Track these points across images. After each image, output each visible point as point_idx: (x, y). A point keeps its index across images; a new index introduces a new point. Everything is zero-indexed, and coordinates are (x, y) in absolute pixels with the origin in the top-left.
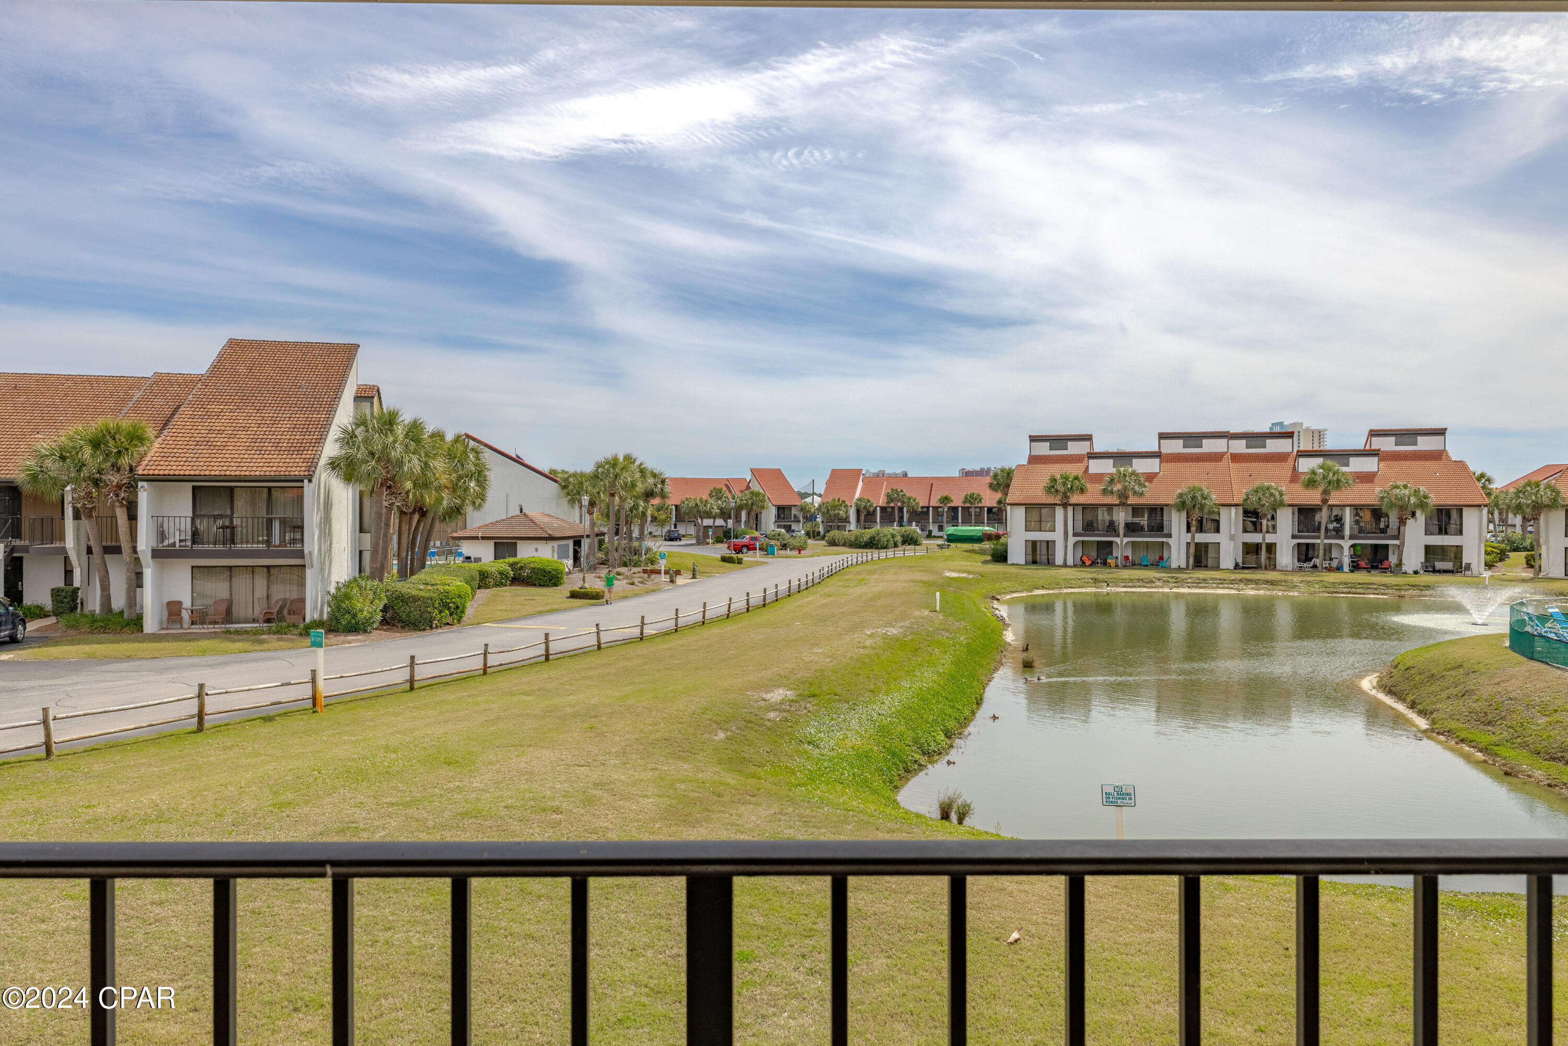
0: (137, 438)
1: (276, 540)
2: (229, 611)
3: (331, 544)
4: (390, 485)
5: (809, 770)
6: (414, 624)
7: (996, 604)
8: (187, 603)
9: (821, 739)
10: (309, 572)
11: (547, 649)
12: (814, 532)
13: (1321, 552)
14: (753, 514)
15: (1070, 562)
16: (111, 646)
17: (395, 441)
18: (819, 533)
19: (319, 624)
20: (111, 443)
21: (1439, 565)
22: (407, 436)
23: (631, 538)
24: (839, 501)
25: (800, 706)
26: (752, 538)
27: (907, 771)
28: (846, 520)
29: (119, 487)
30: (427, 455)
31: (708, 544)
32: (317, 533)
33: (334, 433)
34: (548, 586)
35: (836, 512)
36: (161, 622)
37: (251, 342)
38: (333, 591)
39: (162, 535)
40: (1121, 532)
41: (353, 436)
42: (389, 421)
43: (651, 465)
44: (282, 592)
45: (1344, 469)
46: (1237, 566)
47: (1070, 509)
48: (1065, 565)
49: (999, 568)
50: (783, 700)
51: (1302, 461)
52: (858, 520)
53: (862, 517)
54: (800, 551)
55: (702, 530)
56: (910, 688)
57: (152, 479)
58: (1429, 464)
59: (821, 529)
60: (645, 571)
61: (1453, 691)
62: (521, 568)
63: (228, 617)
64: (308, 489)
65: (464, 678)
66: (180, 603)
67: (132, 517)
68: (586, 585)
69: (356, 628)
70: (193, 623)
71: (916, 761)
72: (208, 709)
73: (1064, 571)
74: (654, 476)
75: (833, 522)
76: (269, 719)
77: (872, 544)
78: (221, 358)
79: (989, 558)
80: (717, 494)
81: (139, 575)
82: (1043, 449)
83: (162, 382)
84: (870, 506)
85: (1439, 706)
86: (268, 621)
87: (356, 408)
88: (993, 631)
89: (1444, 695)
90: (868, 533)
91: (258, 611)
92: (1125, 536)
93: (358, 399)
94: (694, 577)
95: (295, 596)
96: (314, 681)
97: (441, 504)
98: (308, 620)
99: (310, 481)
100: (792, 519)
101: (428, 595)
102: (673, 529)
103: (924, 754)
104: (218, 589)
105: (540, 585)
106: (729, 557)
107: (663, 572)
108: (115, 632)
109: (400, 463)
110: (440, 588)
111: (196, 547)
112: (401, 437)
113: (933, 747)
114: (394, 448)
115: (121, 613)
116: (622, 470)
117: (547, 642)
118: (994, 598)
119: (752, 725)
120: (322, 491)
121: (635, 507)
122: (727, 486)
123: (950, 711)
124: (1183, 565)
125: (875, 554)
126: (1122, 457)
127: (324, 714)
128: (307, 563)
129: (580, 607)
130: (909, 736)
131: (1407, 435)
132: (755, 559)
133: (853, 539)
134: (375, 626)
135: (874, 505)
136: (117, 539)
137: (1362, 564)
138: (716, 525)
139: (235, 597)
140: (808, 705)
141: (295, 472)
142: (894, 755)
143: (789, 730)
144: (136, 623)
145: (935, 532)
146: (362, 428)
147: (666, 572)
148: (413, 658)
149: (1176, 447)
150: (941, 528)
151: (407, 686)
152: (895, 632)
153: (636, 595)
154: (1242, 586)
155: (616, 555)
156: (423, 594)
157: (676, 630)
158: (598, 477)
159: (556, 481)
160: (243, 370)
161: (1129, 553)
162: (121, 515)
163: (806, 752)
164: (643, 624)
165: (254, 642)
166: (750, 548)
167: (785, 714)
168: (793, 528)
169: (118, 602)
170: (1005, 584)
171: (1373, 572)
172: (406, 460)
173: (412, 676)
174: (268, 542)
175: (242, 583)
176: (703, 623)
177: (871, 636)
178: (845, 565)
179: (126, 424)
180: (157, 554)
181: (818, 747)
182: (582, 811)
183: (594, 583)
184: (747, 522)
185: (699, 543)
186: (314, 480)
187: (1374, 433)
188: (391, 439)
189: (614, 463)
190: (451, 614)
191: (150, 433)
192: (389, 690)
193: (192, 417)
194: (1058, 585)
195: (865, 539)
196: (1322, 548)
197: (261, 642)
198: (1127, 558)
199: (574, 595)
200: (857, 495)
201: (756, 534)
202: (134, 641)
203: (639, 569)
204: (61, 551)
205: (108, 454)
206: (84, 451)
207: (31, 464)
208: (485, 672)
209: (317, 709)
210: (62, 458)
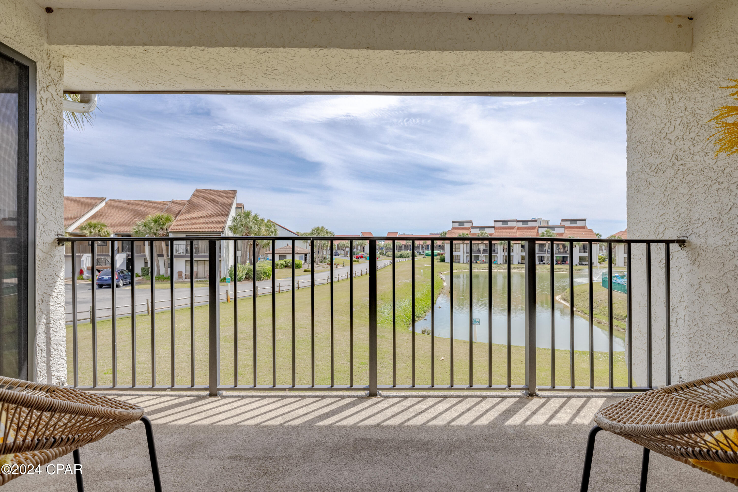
0: (168, 220)
3: (229, 254)
7: (441, 275)
8: (184, 272)
9: (385, 312)
10: (222, 262)
12: (382, 253)
13: (546, 259)
14: (362, 247)
15: (465, 262)
17: (249, 221)
19: (226, 278)
20: (161, 221)
21: (584, 263)
22: (253, 219)
23: (323, 254)
26: (362, 255)
29: (163, 235)
30: (259, 225)
31: (348, 256)
32: (225, 250)
33: (230, 218)
34: (297, 268)
35: (389, 247)
36: (176, 278)
37: (203, 190)
38: (229, 268)
39: (176, 250)
40: (482, 252)
41: (236, 219)
42: (247, 215)
43: (329, 230)
45: (553, 232)
46: (519, 263)
47: (465, 245)
48: (464, 263)
49: (442, 263)
51: (540, 229)
53: (398, 249)
55: (346, 252)
57: (173, 233)
58: (580, 230)
59: (384, 252)
60: (328, 264)
61: (583, 299)
62: (288, 263)
63: (197, 276)
66: (182, 272)
67: (167, 245)
68: (309, 268)
73: (463, 264)
74: (331, 233)
75: (388, 250)
77: (401, 256)
78: (194, 195)
79: (439, 261)
82: (457, 225)
83: (175, 203)
85: (579, 303)
87: (236, 211)
88: (440, 282)
89: (581, 300)
90: (400, 253)
91: (207, 274)
92: (483, 253)
93: (237, 208)
94: (343, 266)
96: (227, 293)
98: (222, 277)
99: (223, 233)
101: (260, 270)
102: (336, 251)
106: (355, 260)
108: (161, 281)
109: (251, 228)
110: (264, 268)
111: (187, 254)
112: (251, 219)
113: (420, 315)
114: (249, 223)
115: (163, 275)
116: (320, 231)
118: (440, 273)
121: (325, 244)
123: (425, 305)
124: (502, 263)
125: (402, 259)
126: (482, 228)
127: (230, 303)
128: (222, 259)
129: (307, 275)
131: (573, 221)
132: (363, 261)
134: (243, 279)
135: (402, 245)
136: (162, 252)
137: (559, 262)
139: (199, 271)
140: (381, 302)
141: (218, 230)
142: (408, 317)
145: (422, 253)
146: (239, 216)
147: (335, 264)
149: (499, 225)
150: (423, 252)
152: (408, 281)
153: (325, 271)
154: (520, 269)
155: (318, 259)
157: (339, 281)
158: (313, 234)
159: (298, 236)
160: (201, 199)
161: (484, 259)
162: (164, 244)
163: (380, 315)
166: (362, 257)
169: (163, 272)
170: (444, 269)
171: (563, 265)
172: (253, 227)
175: (201, 265)
176: (347, 279)
177: (401, 282)
179: (165, 215)
184: (361, 249)
185: (345, 256)
187: (563, 220)
188: (248, 220)
189: (318, 229)
190: (267, 276)
191: (173, 218)
192: (250, 297)
193: (185, 213)
194: (461, 269)
195: (399, 255)
196: (546, 257)
198: (483, 260)
199: (305, 271)
201: (363, 253)
203: (326, 264)
204: (145, 256)
205: (159, 225)
206: (152, 224)
207: (136, 228)
208: (279, 292)
209: (228, 302)
210: (145, 226)
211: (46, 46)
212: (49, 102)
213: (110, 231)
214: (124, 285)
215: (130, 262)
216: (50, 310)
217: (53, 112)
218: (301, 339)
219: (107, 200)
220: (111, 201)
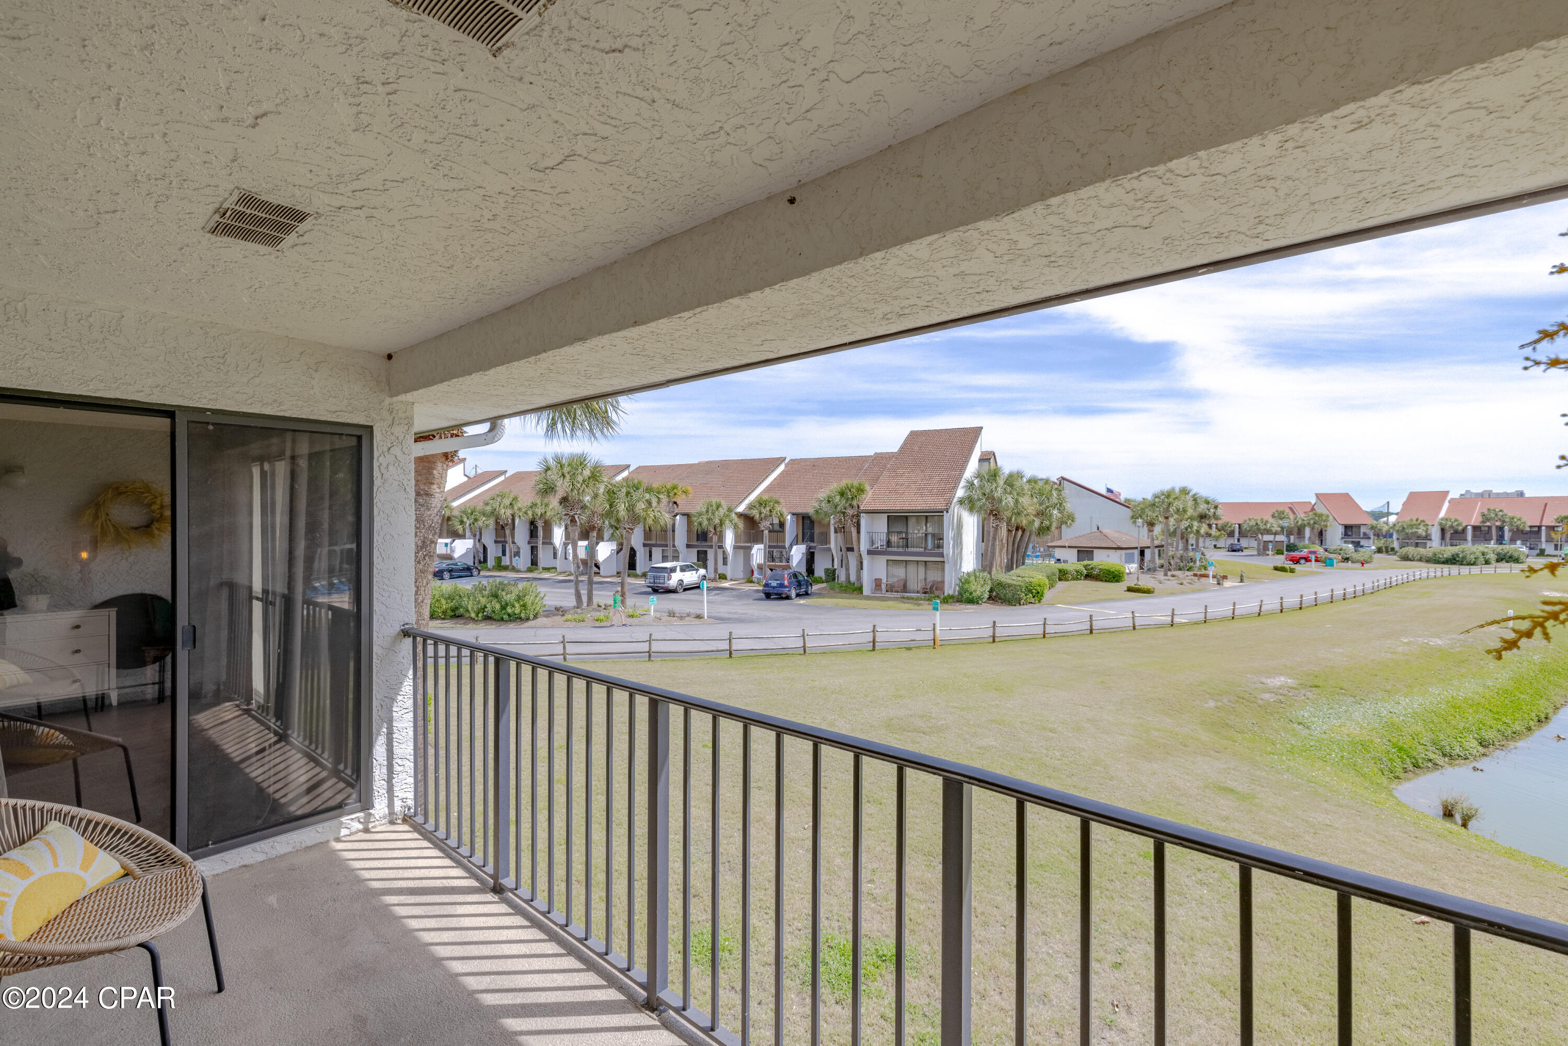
0: (861, 490)
1: (930, 546)
2: (905, 586)
3: (962, 549)
4: (995, 514)
5: (1292, 744)
6: (1009, 602)
8: (884, 581)
9: (1313, 723)
10: (946, 566)
11: (1091, 626)
12: (1387, 548)
14: (1318, 531)
16: (849, 600)
17: (998, 487)
18: (1393, 549)
19: (952, 597)
20: (849, 493)
22: (1005, 483)
24: (1417, 520)
25: (1299, 693)
26: (1313, 552)
27: (1416, 766)
28: (1428, 537)
29: (853, 516)
30: (1016, 495)
31: (1268, 555)
32: (952, 543)
34: (1112, 582)
35: (1414, 530)
36: (872, 590)
37: (922, 432)
38: (961, 578)
39: (872, 543)
41: (972, 484)
42: (997, 474)
43: (1205, 494)
44: (933, 576)
50: (1281, 685)
52: (1443, 537)
53: (1448, 536)
54: (1363, 564)
55: (1262, 544)
56: (1439, 695)
57: (868, 512)
59: (1395, 546)
60: (1195, 575)
62: (1092, 568)
63: (905, 589)
64: (946, 517)
65: (1031, 638)
66: (881, 579)
67: (859, 532)
68: (1140, 583)
69: (972, 601)
70: (887, 591)
71: (1430, 760)
72: (877, 639)
74: (1207, 502)
75: (1409, 539)
76: (909, 649)
77: (1453, 560)
78: (905, 442)
80: (1280, 515)
81: (861, 563)
83: (878, 458)
84: (1458, 525)
86: (925, 593)
87: (980, 466)
90: (1449, 551)
91: (920, 586)
93: (981, 460)
94: (1242, 581)
95: (939, 579)
96: (934, 630)
97: (1033, 524)
98: (946, 594)
99: (947, 512)
100: (1362, 536)
101: (1018, 583)
102: (1236, 542)
103: (1444, 755)
104: (900, 572)
105: (1106, 581)
106: (1282, 567)
107: (1211, 576)
108: (850, 593)
109: (1000, 501)
110: (1027, 580)
111: (890, 549)
113: (1457, 750)
114: (997, 491)
115: (854, 584)
116: (1175, 499)
117: (1091, 621)
119: (1244, 701)
120: (956, 517)
121: (1191, 526)
122: (1291, 509)
123: (1491, 722)
125: (1454, 569)
127: (939, 649)
128: (945, 560)
129: (1131, 598)
130: (1426, 738)
132: (1311, 569)
133: (1430, 555)
134: (984, 600)
135: (1464, 525)
136: (852, 543)
138: (1276, 540)
139: (908, 579)
140: (1309, 693)
141: (940, 507)
142: (1400, 749)
143: (1281, 710)
144: (860, 589)
145: (1549, 551)
146: (980, 479)
147: (1214, 577)
148: (994, 622)
151: (991, 640)
152: (1440, 642)
153: (1183, 593)
155: (1172, 562)
156: (1015, 583)
157: (1205, 622)
158: (1154, 505)
159: (1128, 507)
160: (916, 448)
162: (854, 531)
163: (1293, 730)
164: (1173, 615)
165: (915, 604)
166: (1307, 560)
167: (1280, 697)
168: (1362, 544)
169: (853, 578)
172: (1004, 498)
173: (994, 633)
174: (925, 548)
175: (912, 569)
176: (1233, 618)
177: (1408, 644)
178: (1411, 578)
179: (856, 483)
180: (870, 552)
181: (1308, 728)
182: (1070, 735)
183: (1146, 581)
184: (1310, 539)
185: (1260, 554)
186: (949, 511)
188: (996, 485)
189: (1170, 494)
190: (1034, 597)
191: (867, 487)
192: (980, 641)
193: (889, 477)
195: (1445, 556)
197: (919, 605)
199: (1130, 590)
200: (1442, 514)
201: (1318, 549)
202: (858, 599)
203: (1191, 573)
204: (829, 549)
205: (847, 499)
206: (838, 498)
207: (816, 505)
208: (1044, 637)
209: (936, 646)
210: (829, 501)
211: (388, 400)
212: (391, 468)
213: (785, 511)
214: (798, 595)
215: (810, 559)
216: (392, 717)
217: (396, 477)
218: (1030, 756)
219: (787, 461)
220: (793, 461)
